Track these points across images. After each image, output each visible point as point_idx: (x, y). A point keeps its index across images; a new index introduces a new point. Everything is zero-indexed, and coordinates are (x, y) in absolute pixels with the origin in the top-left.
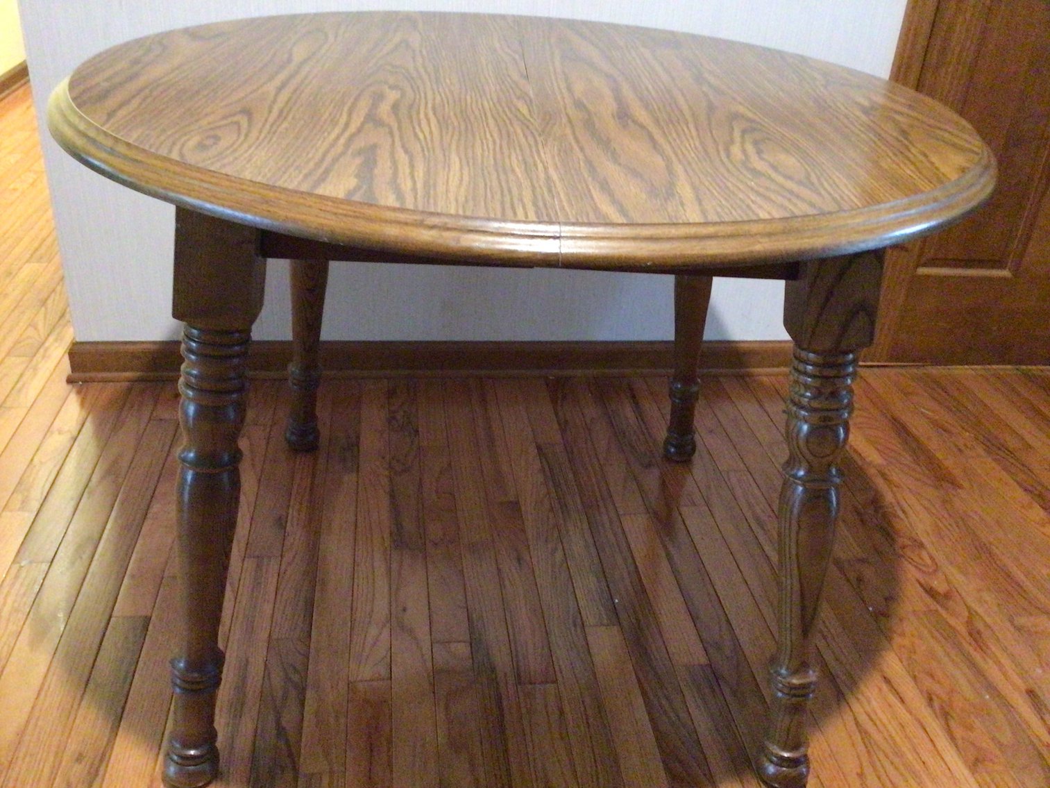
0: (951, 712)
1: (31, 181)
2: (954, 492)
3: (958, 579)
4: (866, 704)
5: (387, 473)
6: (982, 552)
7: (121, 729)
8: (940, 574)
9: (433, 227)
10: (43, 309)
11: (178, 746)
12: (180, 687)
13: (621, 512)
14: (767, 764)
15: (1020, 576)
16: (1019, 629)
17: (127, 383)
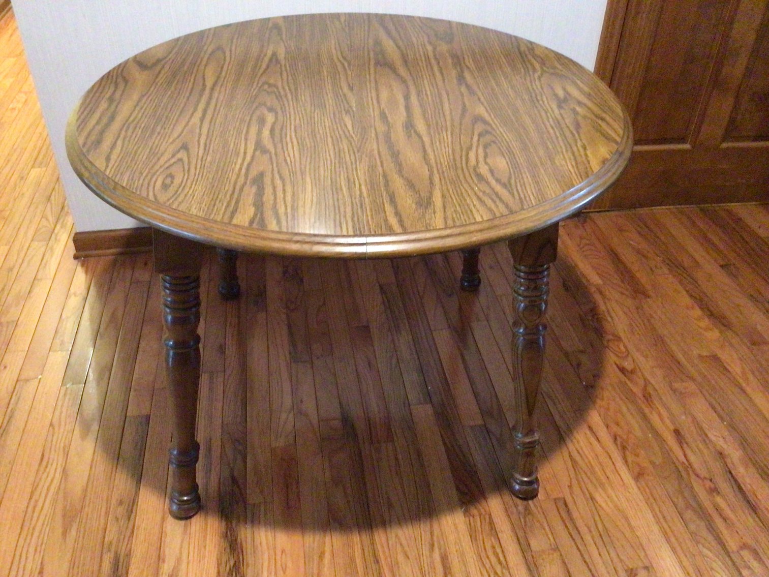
0: (627, 446)
1: (24, 100)
2: (644, 301)
3: (641, 359)
4: (576, 443)
5: (285, 311)
6: (659, 341)
7: (142, 484)
8: (630, 358)
9: (297, 242)
10: (49, 204)
11: (177, 495)
12: (175, 464)
13: (432, 328)
14: (514, 484)
15: (680, 356)
16: (674, 391)
17: (113, 257)
